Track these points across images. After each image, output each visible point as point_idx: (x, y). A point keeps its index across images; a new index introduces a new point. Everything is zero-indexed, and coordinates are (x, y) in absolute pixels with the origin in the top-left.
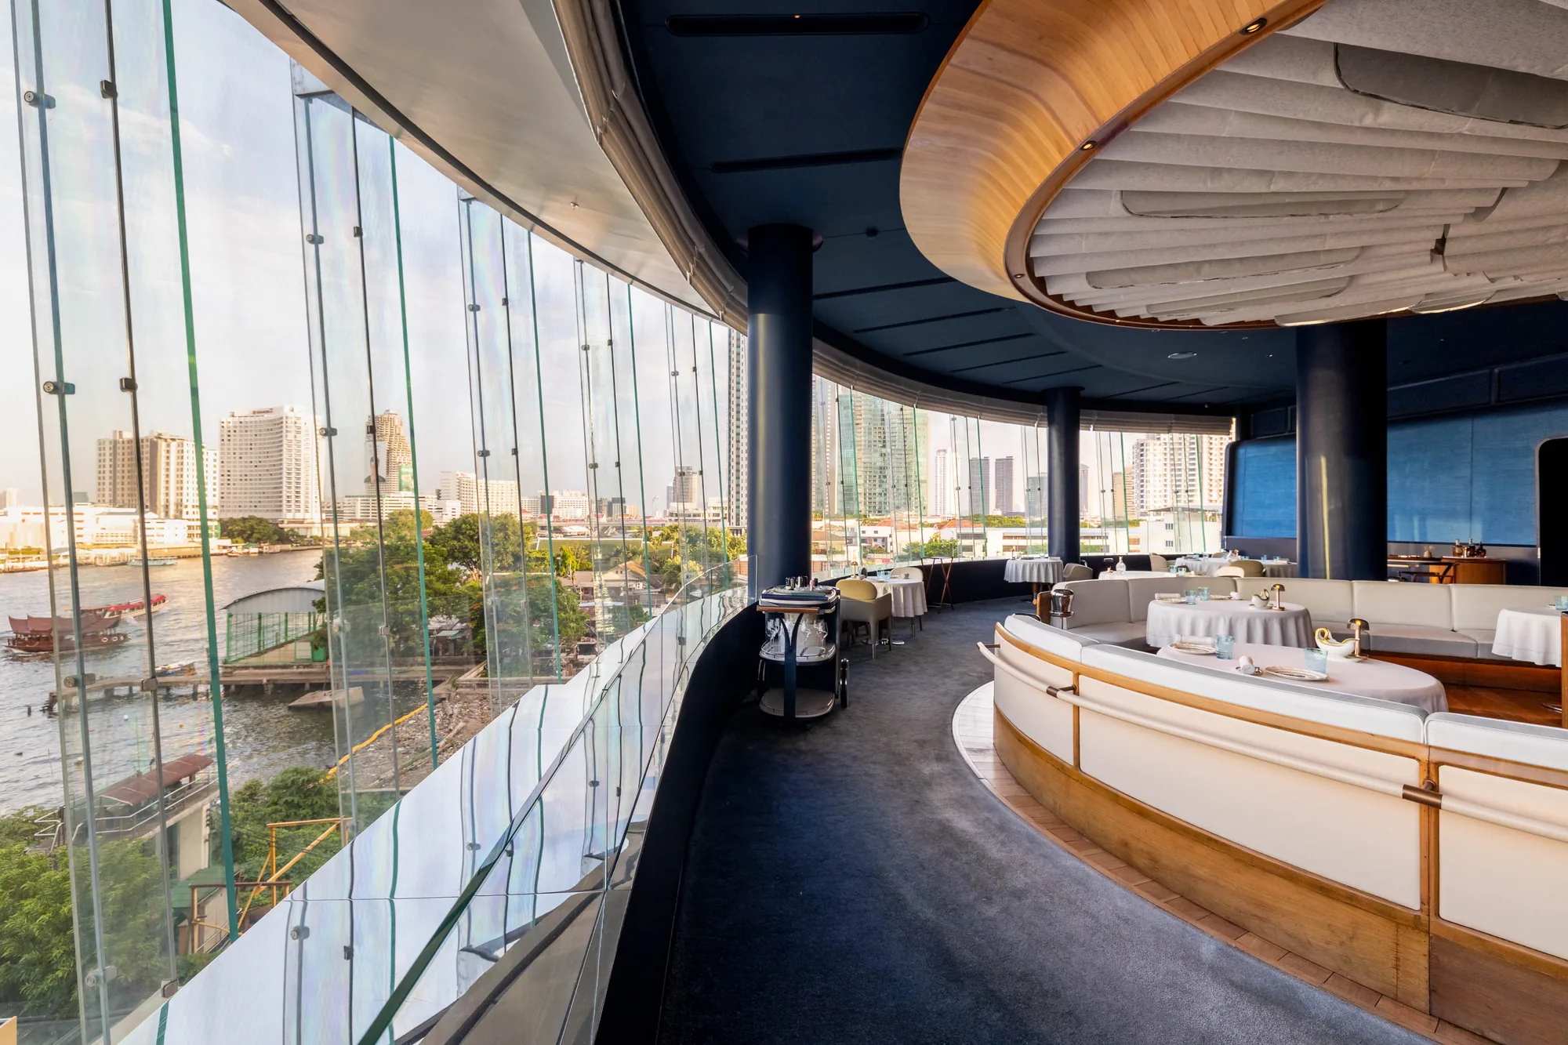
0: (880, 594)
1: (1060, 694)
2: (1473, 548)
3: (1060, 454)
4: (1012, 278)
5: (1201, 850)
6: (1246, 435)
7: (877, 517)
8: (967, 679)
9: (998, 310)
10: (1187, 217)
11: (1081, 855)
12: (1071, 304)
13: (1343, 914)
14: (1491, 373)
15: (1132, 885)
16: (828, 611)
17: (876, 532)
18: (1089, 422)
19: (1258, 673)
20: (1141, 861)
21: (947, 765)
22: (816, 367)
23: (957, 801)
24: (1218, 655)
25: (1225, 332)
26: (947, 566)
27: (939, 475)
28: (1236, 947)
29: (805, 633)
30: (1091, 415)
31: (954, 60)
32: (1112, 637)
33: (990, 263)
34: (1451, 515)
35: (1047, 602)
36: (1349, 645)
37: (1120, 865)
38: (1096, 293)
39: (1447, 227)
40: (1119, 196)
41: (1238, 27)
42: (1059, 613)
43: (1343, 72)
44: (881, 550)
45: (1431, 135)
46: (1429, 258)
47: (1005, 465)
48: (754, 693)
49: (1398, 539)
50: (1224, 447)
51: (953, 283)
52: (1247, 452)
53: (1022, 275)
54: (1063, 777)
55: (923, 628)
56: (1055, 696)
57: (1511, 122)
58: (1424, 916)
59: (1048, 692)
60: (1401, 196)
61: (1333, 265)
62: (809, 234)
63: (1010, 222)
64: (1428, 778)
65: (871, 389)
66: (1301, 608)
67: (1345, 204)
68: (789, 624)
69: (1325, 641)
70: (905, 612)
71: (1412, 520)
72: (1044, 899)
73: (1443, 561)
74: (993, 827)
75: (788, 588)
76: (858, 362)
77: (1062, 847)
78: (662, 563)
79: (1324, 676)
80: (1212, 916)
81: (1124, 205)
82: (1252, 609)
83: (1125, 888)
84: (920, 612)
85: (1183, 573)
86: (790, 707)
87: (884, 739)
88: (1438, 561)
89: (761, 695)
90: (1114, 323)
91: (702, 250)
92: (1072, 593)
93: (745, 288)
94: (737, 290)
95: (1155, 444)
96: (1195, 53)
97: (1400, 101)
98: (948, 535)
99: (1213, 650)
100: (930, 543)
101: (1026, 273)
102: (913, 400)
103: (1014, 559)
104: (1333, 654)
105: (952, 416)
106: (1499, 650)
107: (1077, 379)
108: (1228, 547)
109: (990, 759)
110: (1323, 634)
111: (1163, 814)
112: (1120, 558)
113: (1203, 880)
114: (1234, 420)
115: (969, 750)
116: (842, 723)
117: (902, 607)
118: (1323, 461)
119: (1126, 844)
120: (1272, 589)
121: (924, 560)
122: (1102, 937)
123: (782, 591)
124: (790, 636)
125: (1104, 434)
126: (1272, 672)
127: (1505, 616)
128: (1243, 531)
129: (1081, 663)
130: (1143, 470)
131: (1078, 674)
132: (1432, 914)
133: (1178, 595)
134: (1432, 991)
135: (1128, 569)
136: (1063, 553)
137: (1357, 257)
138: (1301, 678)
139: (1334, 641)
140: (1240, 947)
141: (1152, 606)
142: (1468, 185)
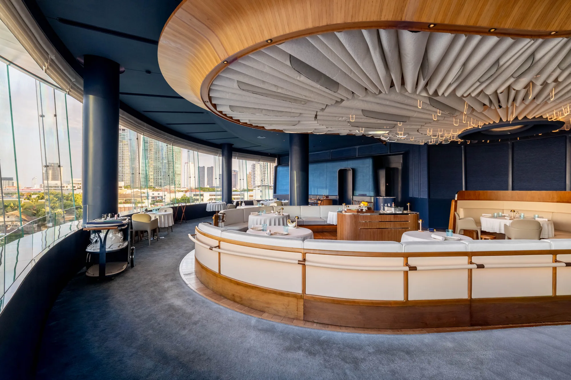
0: (153, 219)
1: (214, 249)
2: (326, 196)
3: (226, 166)
4: (204, 102)
5: (254, 291)
6: (279, 164)
7: (160, 188)
8: (188, 248)
9: (202, 113)
10: (256, 94)
11: (220, 303)
12: (225, 115)
13: (286, 299)
14: (330, 151)
15: (234, 308)
16: (123, 228)
17: (159, 194)
18: (236, 156)
19: (271, 235)
20: (238, 299)
21: (175, 282)
22: (121, 122)
23: (177, 295)
24: (263, 230)
25: (272, 132)
26: (184, 206)
27: (185, 172)
28: (261, 318)
29: (111, 238)
30: (236, 154)
31: (176, 14)
32: (238, 228)
33: (196, 94)
34: (322, 188)
35: (217, 218)
36: (294, 224)
37: (231, 302)
38: (232, 113)
39: (317, 112)
40: (237, 82)
41: (265, 39)
42: (221, 221)
43: (291, 63)
44: (161, 201)
45: (312, 87)
46: (314, 119)
47: (210, 169)
48: (85, 268)
49: (312, 194)
50: (274, 167)
51: (184, 99)
52: (280, 169)
53: (208, 102)
54: (215, 277)
55: (173, 231)
56: (212, 250)
57: (326, 88)
58: (303, 295)
59: (210, 249)
60: (307, 101)
61: (294, 117)
62: (118, 66)
63: (202, 82)
64: (304, 257)
65: (152, 136)
66: (288, 214)
67: (295, 100)
68: (102, 235)
69: (289, 223)
70: (164, 225)
71: (315, 189)
72: (205, 322)
73: (321, 200)
74: (190, 301)
75: (103, 219)
76: (145, 124)
77: (213, 302)
78: (38, 211)
79: (287, 233)
80: (257, 311)
81: (238, 85)
82: (276, 215)
83: (232, 310)
84: (171, 225)
85: (261, 206)
86: (102, 271)
87: (149, 277)
88: (319, 200)
89: (87, 269)
90: (240, 124)
91: (53, 58)
92: (225, 214)
93: (82, 81)
94: (77, 81)
95: (258, 165)
96: (254, 43)
97: (304, 75)
98: (188, 195)
99: (262, 229)
100: (181, 198)
101: (209, 101)
102: (171, 142)
103: (209, 203)
104: (291, 226)
105: (188, 150)
106: (328, 222)
107: (231, 141)
108: (275, 197)
109: (193, 276)
110: (289, 221)
111: (244, 283)
112: (243, 202)
113: (254, 300)
114: (276, 159)
115: (185, 275)
116: (131, 274)
117: (163, 223)
118: (295, 172)
119: (233, 295)
120: (281, 209)
121: (174, 205)
122: (223, 328)
123: (100, 220)
124: (103, 240)
125: (241, 161)
126: (276, 233)
127: (330, 213)
128: (279, 193)
129: (221, 238)
130: (254, 173)
131: (220, 241)
132: (304, 293)
133: (257, 213)
134: (304, 314)
135: (246, 205)
136: (227, 200)
137: (299, 116)
138: (282, 235)
139: (292, 223)
140: (262, 318)
141: (250, 216)
142: (320, 102)
